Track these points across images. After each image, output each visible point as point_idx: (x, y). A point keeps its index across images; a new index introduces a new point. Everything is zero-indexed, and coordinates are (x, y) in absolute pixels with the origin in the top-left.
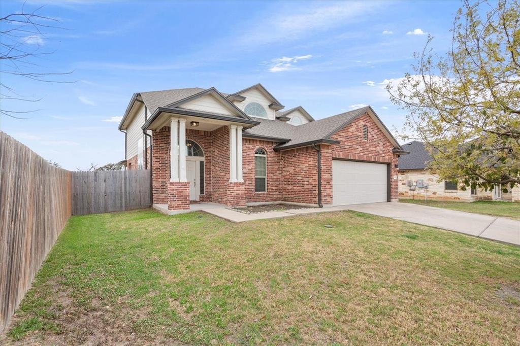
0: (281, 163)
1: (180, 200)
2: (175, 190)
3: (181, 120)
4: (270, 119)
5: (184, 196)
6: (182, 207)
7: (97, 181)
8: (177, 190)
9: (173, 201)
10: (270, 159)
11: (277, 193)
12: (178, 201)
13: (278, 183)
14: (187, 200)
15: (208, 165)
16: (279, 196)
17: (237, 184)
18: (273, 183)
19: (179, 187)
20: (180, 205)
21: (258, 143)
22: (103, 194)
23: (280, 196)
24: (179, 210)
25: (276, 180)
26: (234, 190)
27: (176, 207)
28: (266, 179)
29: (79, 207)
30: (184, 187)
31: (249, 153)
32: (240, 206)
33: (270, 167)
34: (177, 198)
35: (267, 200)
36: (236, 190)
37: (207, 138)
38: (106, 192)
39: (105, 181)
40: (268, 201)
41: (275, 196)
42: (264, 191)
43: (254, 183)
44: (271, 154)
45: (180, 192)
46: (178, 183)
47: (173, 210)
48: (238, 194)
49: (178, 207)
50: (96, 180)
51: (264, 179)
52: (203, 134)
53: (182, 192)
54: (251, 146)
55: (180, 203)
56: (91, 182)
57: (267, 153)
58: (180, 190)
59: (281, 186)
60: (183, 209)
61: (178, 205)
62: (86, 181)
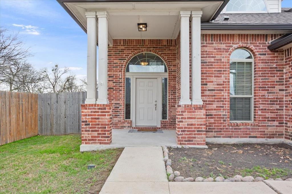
0: (285, 71)
1: (96, 131)
2: (89, 115)
3: (100, 14)
4: (271, 11)
5: (102, 125)
6: (99, 140)
7: (59, 102)
8: (91, 115)
9: (86, 131)
10: (261, 65)
11: (276, 123)
12: (92, 131)
13: (278, 107)
14: (105, 131)
15: (172, 83)
16: (279, 129)
17: (189, 108)
18: (266, 107)
19: (94, 112)
20: (95, 137)
21: (236, 40)
22: (63, 115)
23: (283, 129)
24: (93, 145)
25: (273, 102)
26: (185, 118)
27: (89, 140)
28: (253, 100)
29: (44, 128)
30: (102, 112)
31: (218, 57)
32: (194, 144)
33: (260, 79)
34: (91, 128)
35: (252, 134)
36: (189, 118)
37: (171, 48)
38: (65, 115)
39: (65, 102)
40: (256, 137)
41: (270, 129)
42: (249, 119)
43: (227, 106)
44: (263, 57)
45: (95, 118)
46: (92, 105)
47: (86, 143)
48: (192, 125)
49: (93, 140)
50: (57, 102)
51: (249, 99)
52: (165, 43)
53: (98, 119)
54: (223, 46)
55: (95, 134)
56: (53, 103)
57: (255, 55)
58: (95, 115)
59: (284, 112)
60: (100, 143)
61: (92, 137)
62: (49, 103)
